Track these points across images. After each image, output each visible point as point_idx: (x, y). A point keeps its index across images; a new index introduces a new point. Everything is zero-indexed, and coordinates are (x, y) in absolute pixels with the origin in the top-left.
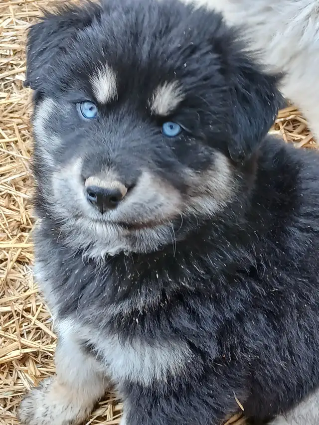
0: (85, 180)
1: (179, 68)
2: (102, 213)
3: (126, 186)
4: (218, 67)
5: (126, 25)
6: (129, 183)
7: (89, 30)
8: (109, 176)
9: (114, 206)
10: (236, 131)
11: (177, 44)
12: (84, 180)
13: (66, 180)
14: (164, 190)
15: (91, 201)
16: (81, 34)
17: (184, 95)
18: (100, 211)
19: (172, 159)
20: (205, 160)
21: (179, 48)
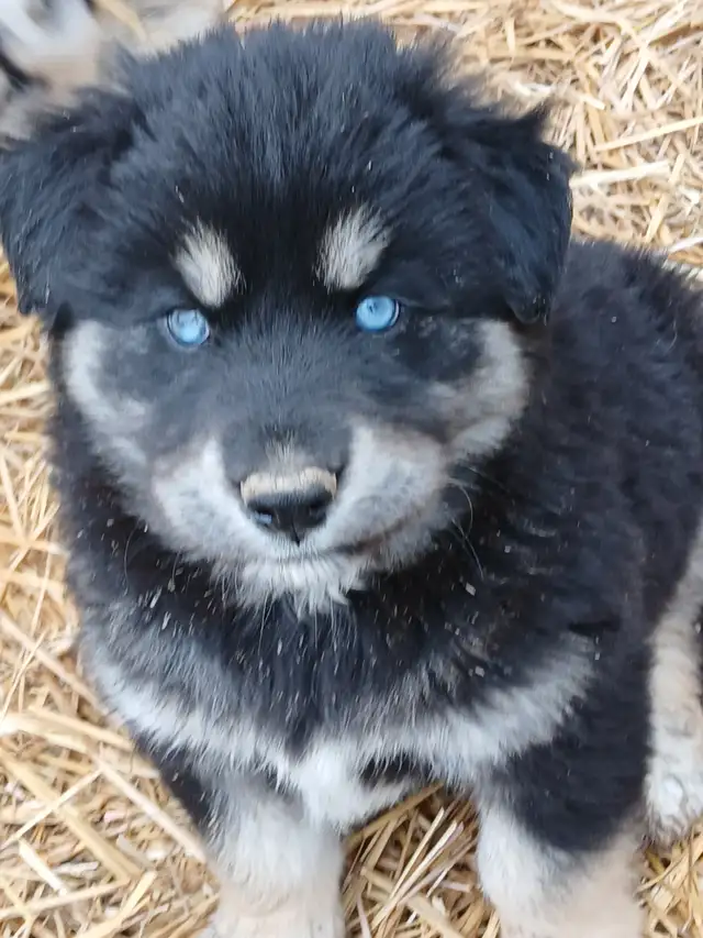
0: (239, 486)
1: (359, 177)
2: (298, 543)
3: (331, 470)
4: (436, 148)
5: (211, 122)
6: (336, 464)
7: (134, 157)
8: (289, 462)
9: (319, 521)
10: (510, 259)
11: (337, 126)
12: (236, 485)
13: (195, 494)
14: (404, 448)
15: (266, 525)
16: (120, 170)
17: (386, 233)
18: (292, 540)
19: (402, 379)
20: (465, 352)
21: (346, 134)
